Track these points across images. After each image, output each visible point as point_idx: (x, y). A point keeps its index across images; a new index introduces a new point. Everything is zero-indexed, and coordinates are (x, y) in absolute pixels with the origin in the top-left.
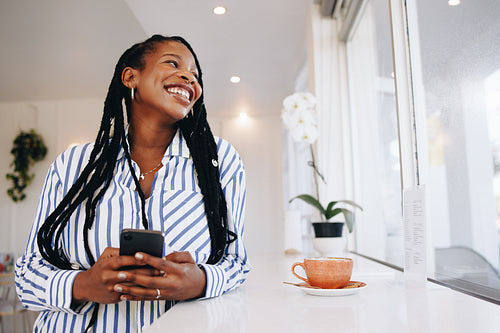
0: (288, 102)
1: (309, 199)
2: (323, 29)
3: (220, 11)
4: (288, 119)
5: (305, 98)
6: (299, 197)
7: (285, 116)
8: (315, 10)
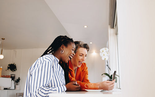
0: (101, 50)
1: (106, 74)
2: (111, 31)
3: (86, 27)
4: (101, 54)
5: (106, 49)
6: (104, 74)
7: (100, 54)
8: (109, 27)
